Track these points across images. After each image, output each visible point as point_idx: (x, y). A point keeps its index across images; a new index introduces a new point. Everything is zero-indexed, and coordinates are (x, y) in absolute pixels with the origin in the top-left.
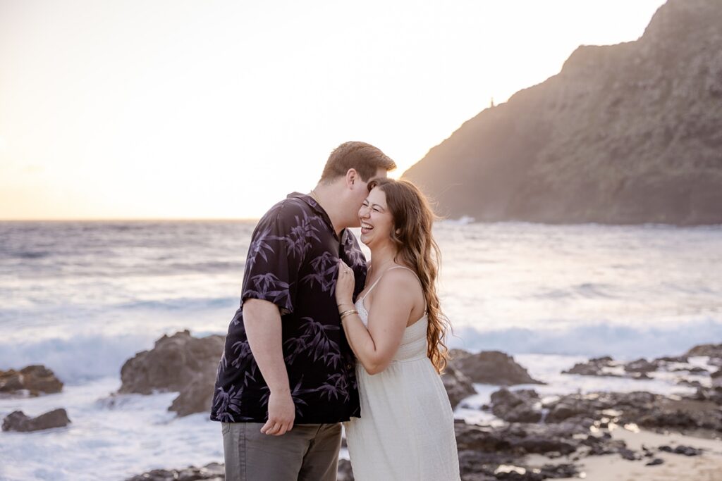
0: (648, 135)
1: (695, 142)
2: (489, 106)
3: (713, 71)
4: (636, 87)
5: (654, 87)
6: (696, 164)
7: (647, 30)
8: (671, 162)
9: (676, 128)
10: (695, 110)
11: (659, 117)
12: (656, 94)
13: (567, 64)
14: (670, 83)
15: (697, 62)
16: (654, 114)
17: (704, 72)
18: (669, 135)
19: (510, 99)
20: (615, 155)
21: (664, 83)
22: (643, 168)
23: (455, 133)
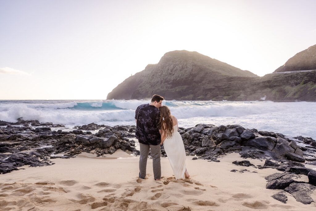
0: (158, 82)
1: (166, 83)
2: (131, 76)
3: (170, 69)
4: (157, 72)
5: (160, 72)
6: (166, 88)
7: (160, 61)
8: (162, 87)
9: (163, 80)
10: (166, 77)
11: (160, 78)
12: (160, 74)
13: (146, 68)
14: (163, 72)
15: (167, 68)
16: (159, 78)
17: (168, 69)
18: (162, 82)
19: (135, 75)
20: (152, 86)
21: (161, 72)
22: (157, 88)
23: (124, 82)
